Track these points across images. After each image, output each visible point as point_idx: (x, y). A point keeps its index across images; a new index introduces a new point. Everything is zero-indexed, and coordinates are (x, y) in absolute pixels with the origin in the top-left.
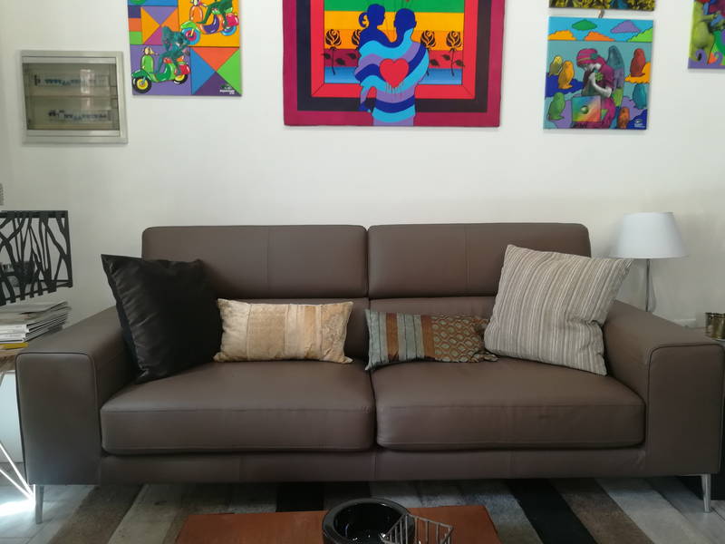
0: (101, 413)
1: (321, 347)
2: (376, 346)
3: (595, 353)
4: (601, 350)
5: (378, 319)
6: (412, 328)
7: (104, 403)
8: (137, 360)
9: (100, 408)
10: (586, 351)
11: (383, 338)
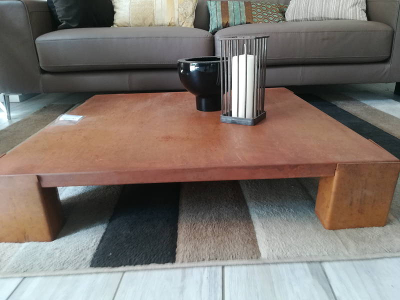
0: (36, 43)
1: (178, 19)
2: (215, 19)
3: (361, 9)
4: (365, 8)
5: (216, 4)
6: (238, 7)
7: (37, 36)
8: (57, 16)
9: (35, 39)
10: (354, 8)
11: (219, 13)
